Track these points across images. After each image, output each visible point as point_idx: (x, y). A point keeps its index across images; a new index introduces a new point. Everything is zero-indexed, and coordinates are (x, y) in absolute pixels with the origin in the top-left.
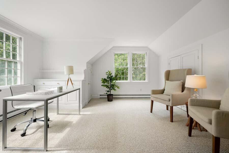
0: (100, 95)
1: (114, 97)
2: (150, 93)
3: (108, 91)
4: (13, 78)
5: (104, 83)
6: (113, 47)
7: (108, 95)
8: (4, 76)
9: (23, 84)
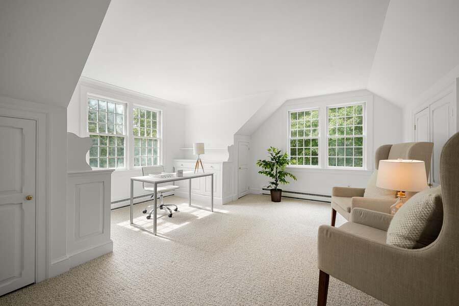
0: (263, 189)
1: (283, 194)
2: (330, 193)
3: (273, 183)
4: (152, 158)
5: (265, 169)
6: (287, 101)
7: (272, 190)
8: (145, 156)
9: (162, 164)
